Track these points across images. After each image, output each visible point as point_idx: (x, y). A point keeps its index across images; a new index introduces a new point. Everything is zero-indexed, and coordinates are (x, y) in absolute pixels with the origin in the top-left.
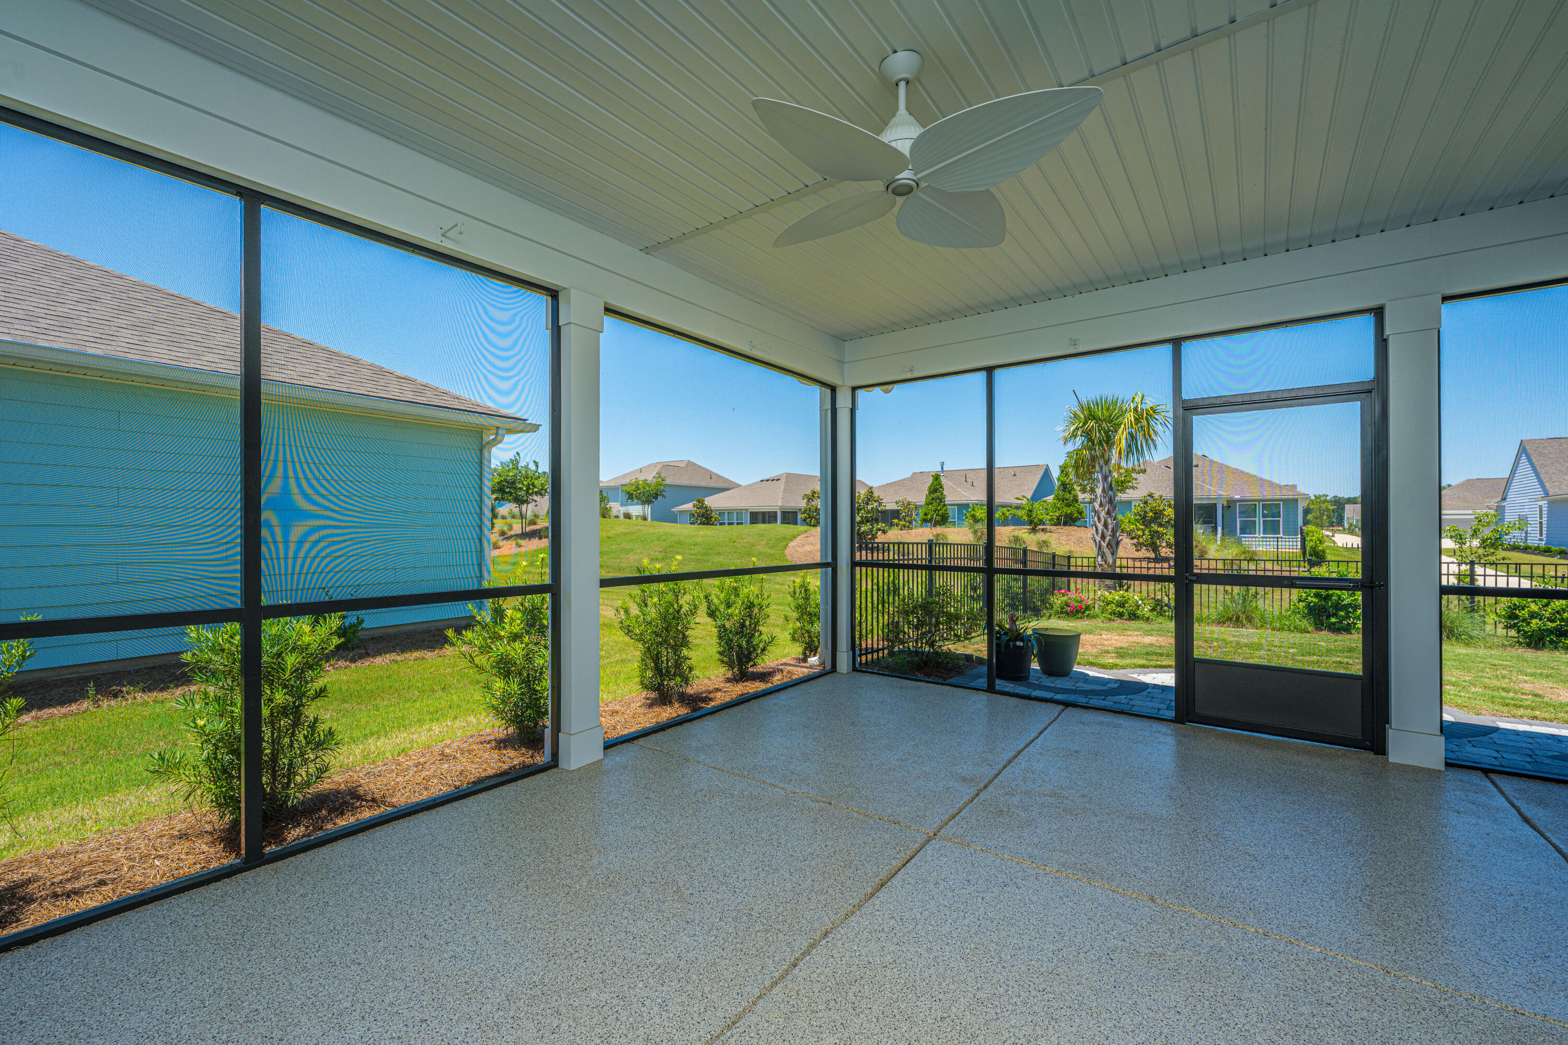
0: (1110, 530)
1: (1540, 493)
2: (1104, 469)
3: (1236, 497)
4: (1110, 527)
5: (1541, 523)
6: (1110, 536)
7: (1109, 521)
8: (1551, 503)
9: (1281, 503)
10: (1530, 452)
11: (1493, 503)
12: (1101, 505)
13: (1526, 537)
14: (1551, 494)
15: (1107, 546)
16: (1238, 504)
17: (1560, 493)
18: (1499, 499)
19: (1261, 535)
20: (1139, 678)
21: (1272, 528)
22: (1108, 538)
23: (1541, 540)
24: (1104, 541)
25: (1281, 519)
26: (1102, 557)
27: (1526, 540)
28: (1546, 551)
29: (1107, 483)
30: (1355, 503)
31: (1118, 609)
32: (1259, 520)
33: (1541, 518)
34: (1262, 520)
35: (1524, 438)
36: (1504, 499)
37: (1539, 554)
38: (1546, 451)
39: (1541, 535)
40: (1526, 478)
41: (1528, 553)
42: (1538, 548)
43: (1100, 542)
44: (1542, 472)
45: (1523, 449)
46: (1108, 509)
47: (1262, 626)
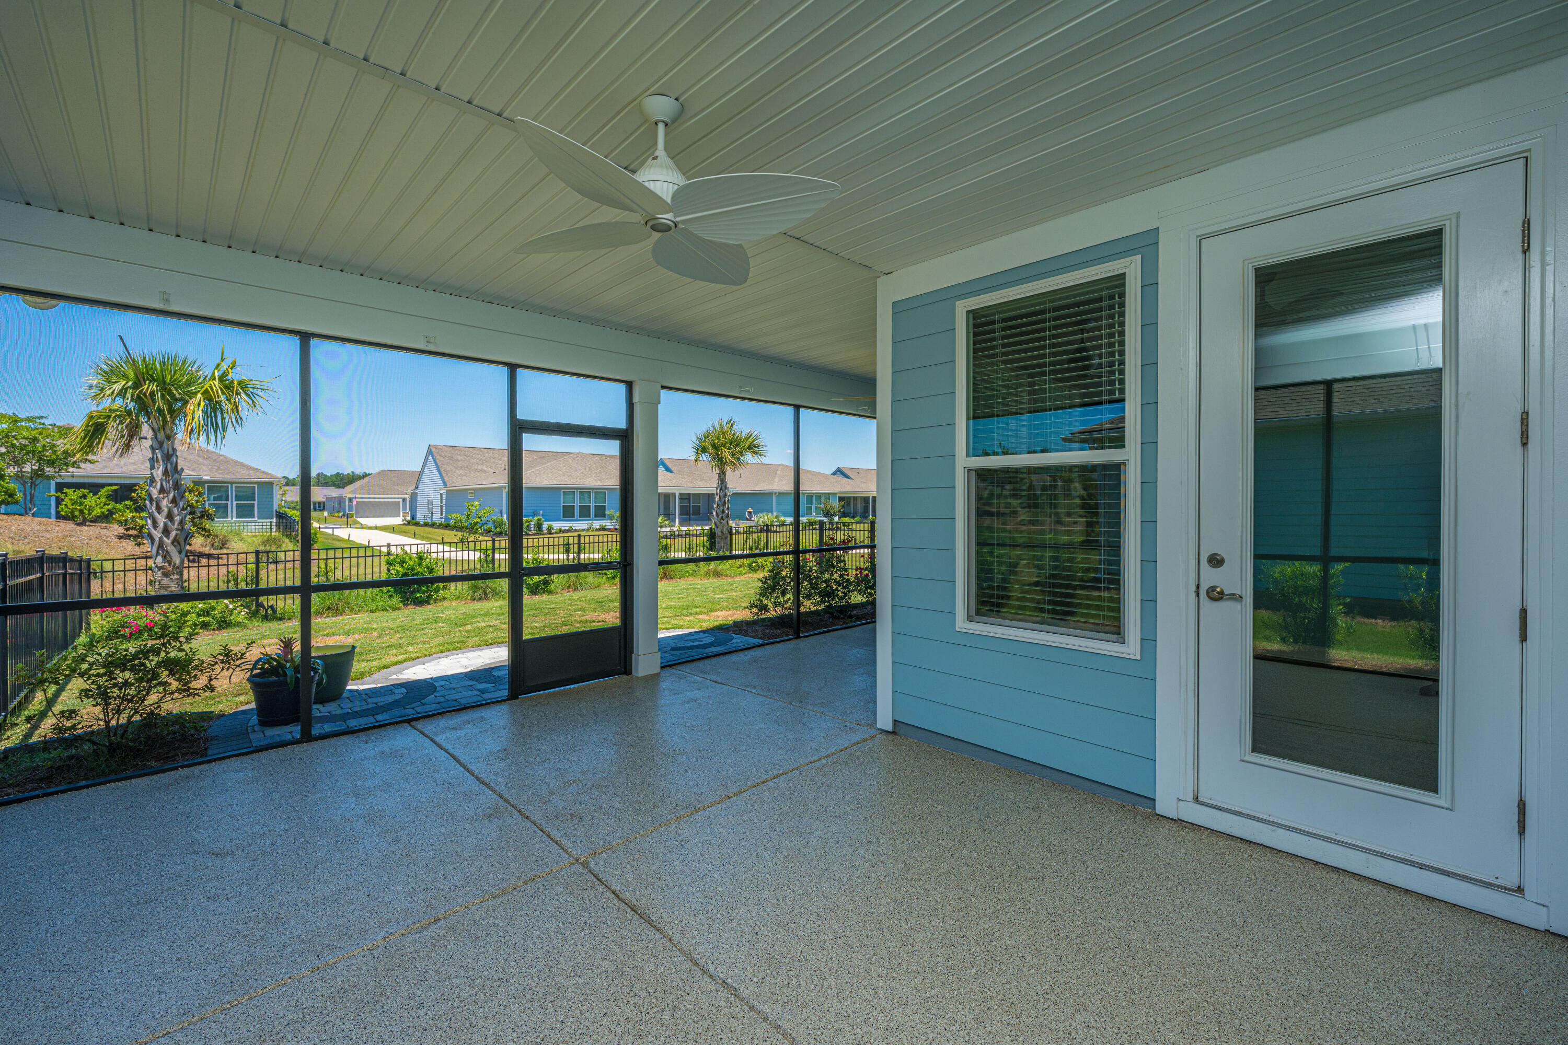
0: (176, 523)
1: (441, 485)
2: (165, 445)
3: (205, 477)
4: (177, 519)
5: (441, 506)
6: (177, 530)
7: (175, 511)
8: (448, 492)
9: (256, 486)
10: (435, 454)
11: (411, 489)
12: (162, 490)
13: (432, 516)
14: (448, 485)
15: (173, 543)
16: (206, 485)
17: (453, 485)
18: (414, 487)
19: (234, 519)
20: (401, 677)
21: (245, 511)
22: (173, 534)
23: (441, 518)
24: (168, 537)
25: (256, 502)
26: (164, 557)
27: (432, 518)
28: (446, 527)
29: (171, 464)
30: (294, 485)
31: (202, 619)
32: (232, 504)
33: (441, 502)
34: (235, 503)
35: (432, 443)
36: (417, 488)
37: (442, 529)
38: (443, 455)
39: (442, 514)
40: (431, 473)
41: (436, 528)
42: (441, 524)
43: (161, 539)
44: (442, 469)
45: (430, 452)
46: (174, 497)
47: (359, 610)
